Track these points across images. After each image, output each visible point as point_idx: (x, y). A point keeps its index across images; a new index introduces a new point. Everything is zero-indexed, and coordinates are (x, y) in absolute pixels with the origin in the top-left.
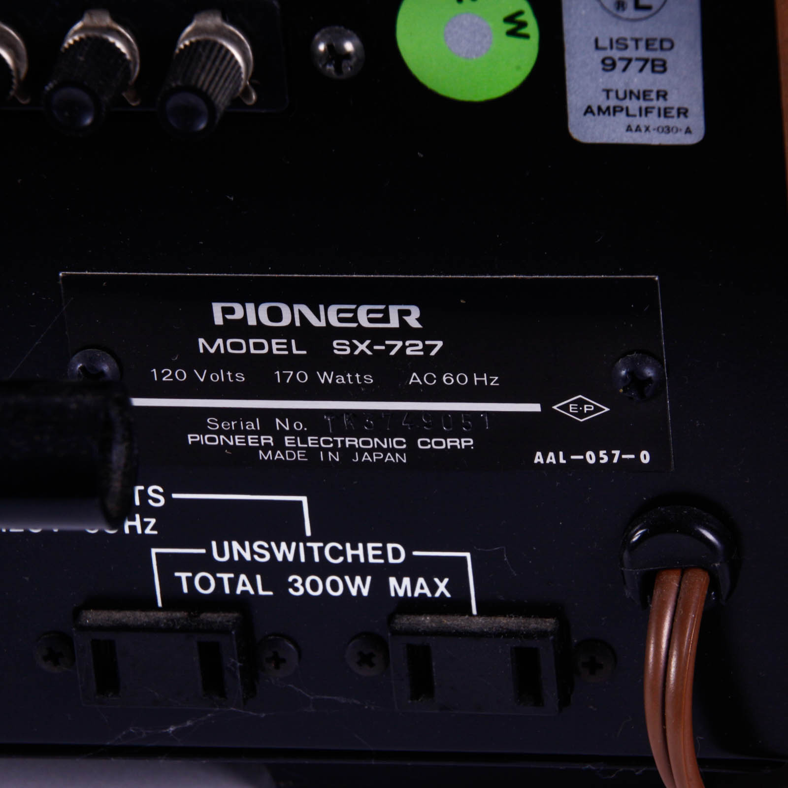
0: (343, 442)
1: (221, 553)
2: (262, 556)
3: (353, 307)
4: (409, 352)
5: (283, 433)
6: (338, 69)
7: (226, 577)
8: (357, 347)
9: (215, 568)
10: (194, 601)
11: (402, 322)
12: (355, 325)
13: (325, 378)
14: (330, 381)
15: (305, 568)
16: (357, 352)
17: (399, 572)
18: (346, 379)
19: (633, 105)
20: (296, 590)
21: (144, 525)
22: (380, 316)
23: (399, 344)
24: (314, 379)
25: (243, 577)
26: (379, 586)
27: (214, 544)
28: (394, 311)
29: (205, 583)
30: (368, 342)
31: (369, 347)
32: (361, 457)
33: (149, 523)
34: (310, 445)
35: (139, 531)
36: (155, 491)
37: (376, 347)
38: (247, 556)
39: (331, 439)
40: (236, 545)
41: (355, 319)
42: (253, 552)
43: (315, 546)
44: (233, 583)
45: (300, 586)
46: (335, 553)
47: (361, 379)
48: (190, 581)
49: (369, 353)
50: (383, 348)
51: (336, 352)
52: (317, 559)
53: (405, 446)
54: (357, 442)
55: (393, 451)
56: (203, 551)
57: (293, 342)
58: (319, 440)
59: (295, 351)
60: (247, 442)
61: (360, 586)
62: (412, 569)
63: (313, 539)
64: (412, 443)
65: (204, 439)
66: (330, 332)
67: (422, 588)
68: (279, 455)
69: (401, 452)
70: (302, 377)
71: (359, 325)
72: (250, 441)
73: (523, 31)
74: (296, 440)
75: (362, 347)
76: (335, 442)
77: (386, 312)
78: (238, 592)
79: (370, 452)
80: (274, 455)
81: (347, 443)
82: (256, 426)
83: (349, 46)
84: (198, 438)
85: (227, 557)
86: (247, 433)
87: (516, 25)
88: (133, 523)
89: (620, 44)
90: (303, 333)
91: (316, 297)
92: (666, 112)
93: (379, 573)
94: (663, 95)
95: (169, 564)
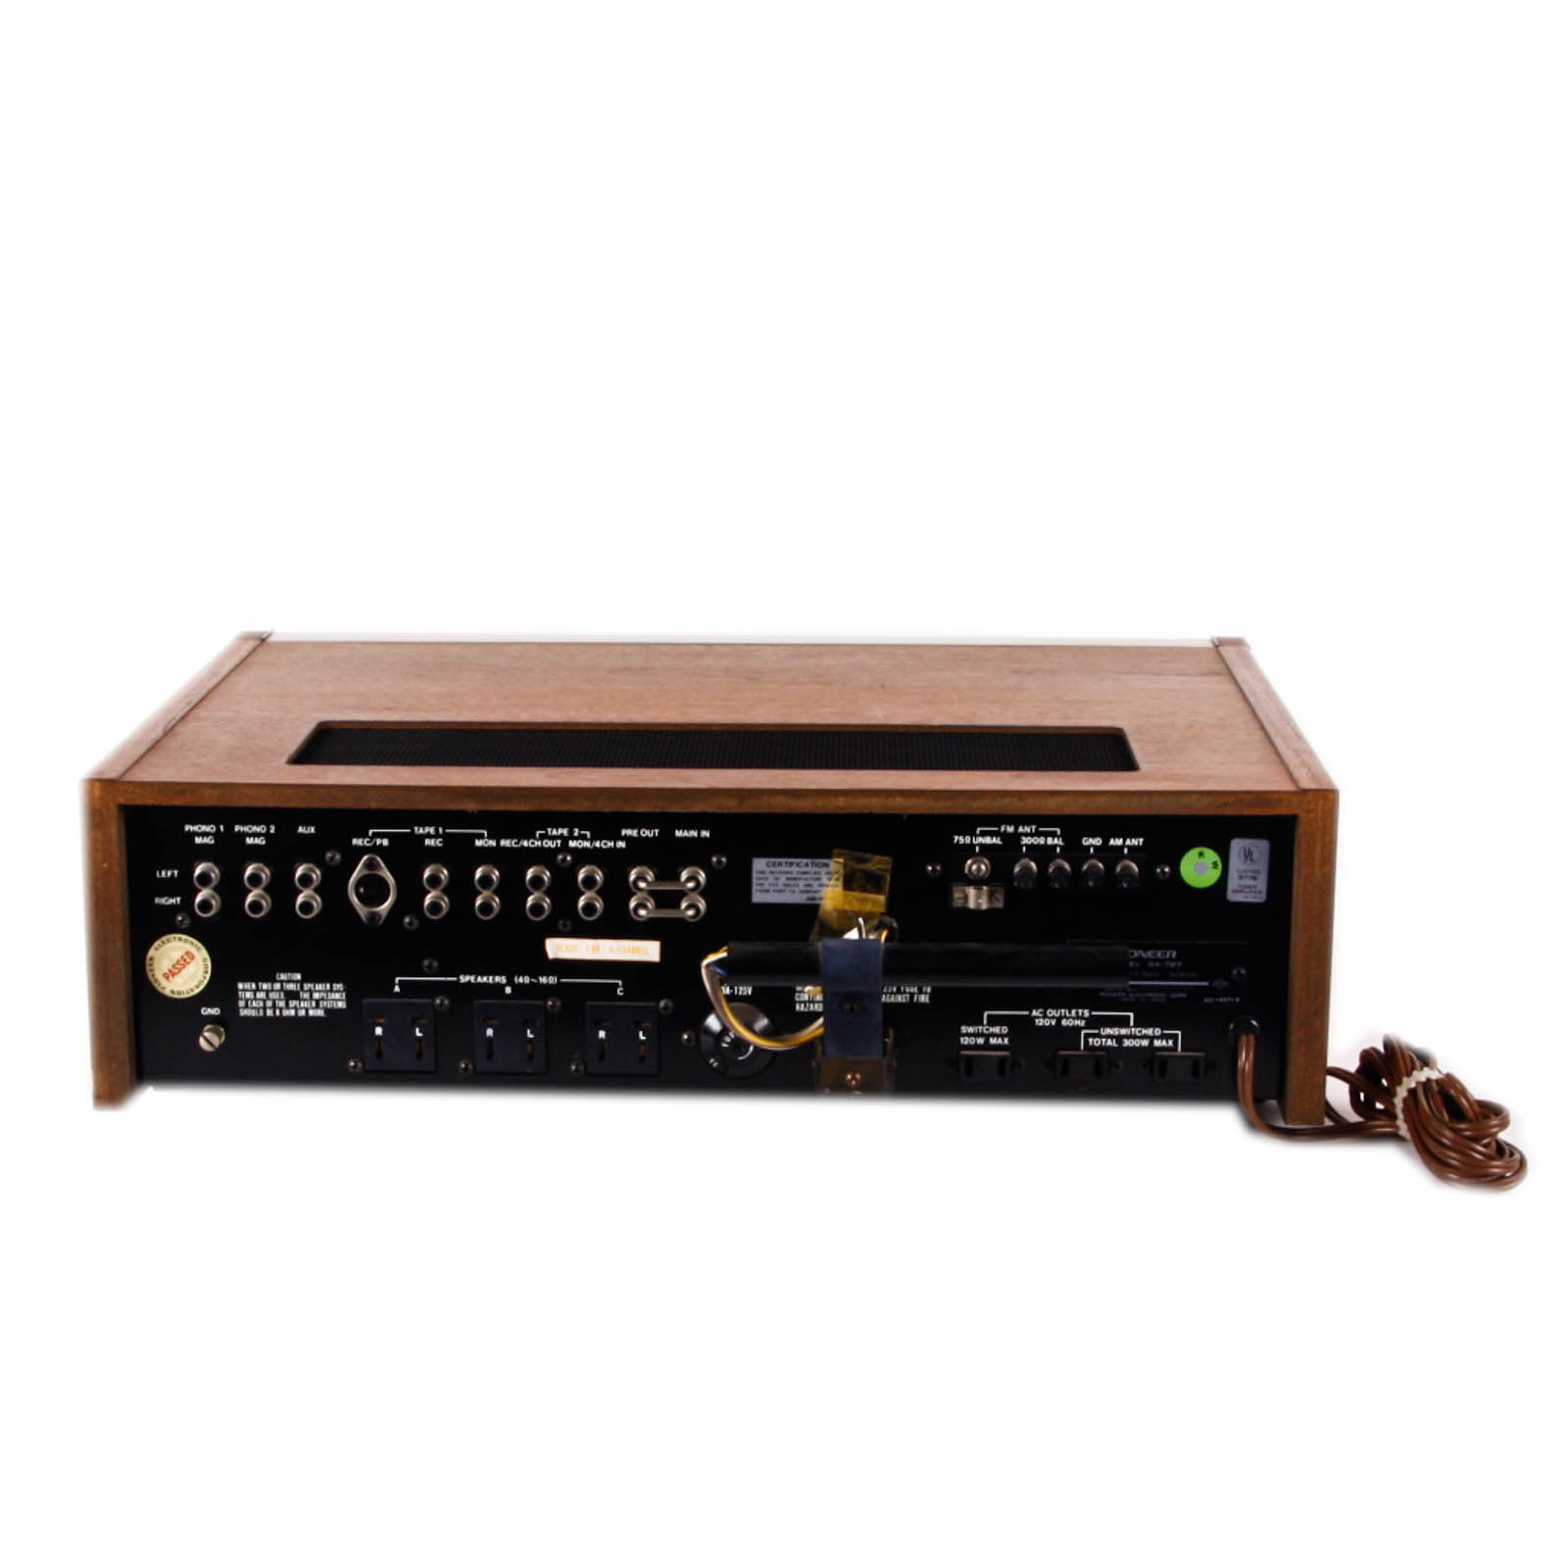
1: (1104, 1032)
2: (1116, 1033)
3: (1156, 951)
4: (1172, 966)
6: (1164, 876)
7: (1104, 1040)
8: (1155, 964)
9: (1101, 1037)
10: (1094, 1048)
11: (1171, 956)
12: (1156, 957)
13: (1145, 974)
15: (1128, 1037)
17: (1158, 1038)
19: (1248, 890)
20: (1125, 1044)
21: (1081, 1023)
22: (1164, 954)
23: (1169, 963)
24: (1142, 974)
25: (1109, 1040)
26: (1151, 1043)
27: (1102, 1029)
29: (1097, 1042)
30: (1159, 962)
31: (1160, 964)
32: (1152, 1000)
34: (1138, 996)
35: (1079, 1025)
36: (1086, 1012)
38: (1112, 1033)
40: (1109, 1029)
41: (1156, 955)
42: (1114, 1032)
43: (1133, 1029)
44: (1106, 1042)
45: (1127, 1043)
46: (1139, 1032)
47: (1155, 974)
48: (1093, 1041)
49: (1159, 966)
50: (1163, 964)
51: (1149, 965)
52: (1133, 1034)
53: (1165, 996)
54: (1151, 995)
55: (1162, 998)
56: (1098, 1031)
57: (1137, 962)
58: (1141, 994)
59: (1137, 965)
60: (1118, 995)
61: (1145, 1043)
62: (1163, 1037)
63: (1133, 1027)
64: (1168, 995)
65: (1104, 994)
66: (1148, 959)
67: (1164, 1043)
68: (1127, 999)
69: (1164, 998)
70: (1138, 974)
71: (1158, 958)
73: (1217, 867)
74: (1134, 994)
75: (1157, 964)
76: (1146, 995)
77: (1166, 953)
78: (1107, 1045)
79: (1155, 998)
80: (1125, 999)
81: (1149, 995)
83: (1166, 870)
85: (1105, 1034)
87: (1215, 865)
88: (1078, 1022)
89: (1245, 871)
90: (1140, 959)
91: (1145, 948)
92: (1255, 892)
93: (1152, 1038)
94: (1255, 887)
95: (1087, 1036)
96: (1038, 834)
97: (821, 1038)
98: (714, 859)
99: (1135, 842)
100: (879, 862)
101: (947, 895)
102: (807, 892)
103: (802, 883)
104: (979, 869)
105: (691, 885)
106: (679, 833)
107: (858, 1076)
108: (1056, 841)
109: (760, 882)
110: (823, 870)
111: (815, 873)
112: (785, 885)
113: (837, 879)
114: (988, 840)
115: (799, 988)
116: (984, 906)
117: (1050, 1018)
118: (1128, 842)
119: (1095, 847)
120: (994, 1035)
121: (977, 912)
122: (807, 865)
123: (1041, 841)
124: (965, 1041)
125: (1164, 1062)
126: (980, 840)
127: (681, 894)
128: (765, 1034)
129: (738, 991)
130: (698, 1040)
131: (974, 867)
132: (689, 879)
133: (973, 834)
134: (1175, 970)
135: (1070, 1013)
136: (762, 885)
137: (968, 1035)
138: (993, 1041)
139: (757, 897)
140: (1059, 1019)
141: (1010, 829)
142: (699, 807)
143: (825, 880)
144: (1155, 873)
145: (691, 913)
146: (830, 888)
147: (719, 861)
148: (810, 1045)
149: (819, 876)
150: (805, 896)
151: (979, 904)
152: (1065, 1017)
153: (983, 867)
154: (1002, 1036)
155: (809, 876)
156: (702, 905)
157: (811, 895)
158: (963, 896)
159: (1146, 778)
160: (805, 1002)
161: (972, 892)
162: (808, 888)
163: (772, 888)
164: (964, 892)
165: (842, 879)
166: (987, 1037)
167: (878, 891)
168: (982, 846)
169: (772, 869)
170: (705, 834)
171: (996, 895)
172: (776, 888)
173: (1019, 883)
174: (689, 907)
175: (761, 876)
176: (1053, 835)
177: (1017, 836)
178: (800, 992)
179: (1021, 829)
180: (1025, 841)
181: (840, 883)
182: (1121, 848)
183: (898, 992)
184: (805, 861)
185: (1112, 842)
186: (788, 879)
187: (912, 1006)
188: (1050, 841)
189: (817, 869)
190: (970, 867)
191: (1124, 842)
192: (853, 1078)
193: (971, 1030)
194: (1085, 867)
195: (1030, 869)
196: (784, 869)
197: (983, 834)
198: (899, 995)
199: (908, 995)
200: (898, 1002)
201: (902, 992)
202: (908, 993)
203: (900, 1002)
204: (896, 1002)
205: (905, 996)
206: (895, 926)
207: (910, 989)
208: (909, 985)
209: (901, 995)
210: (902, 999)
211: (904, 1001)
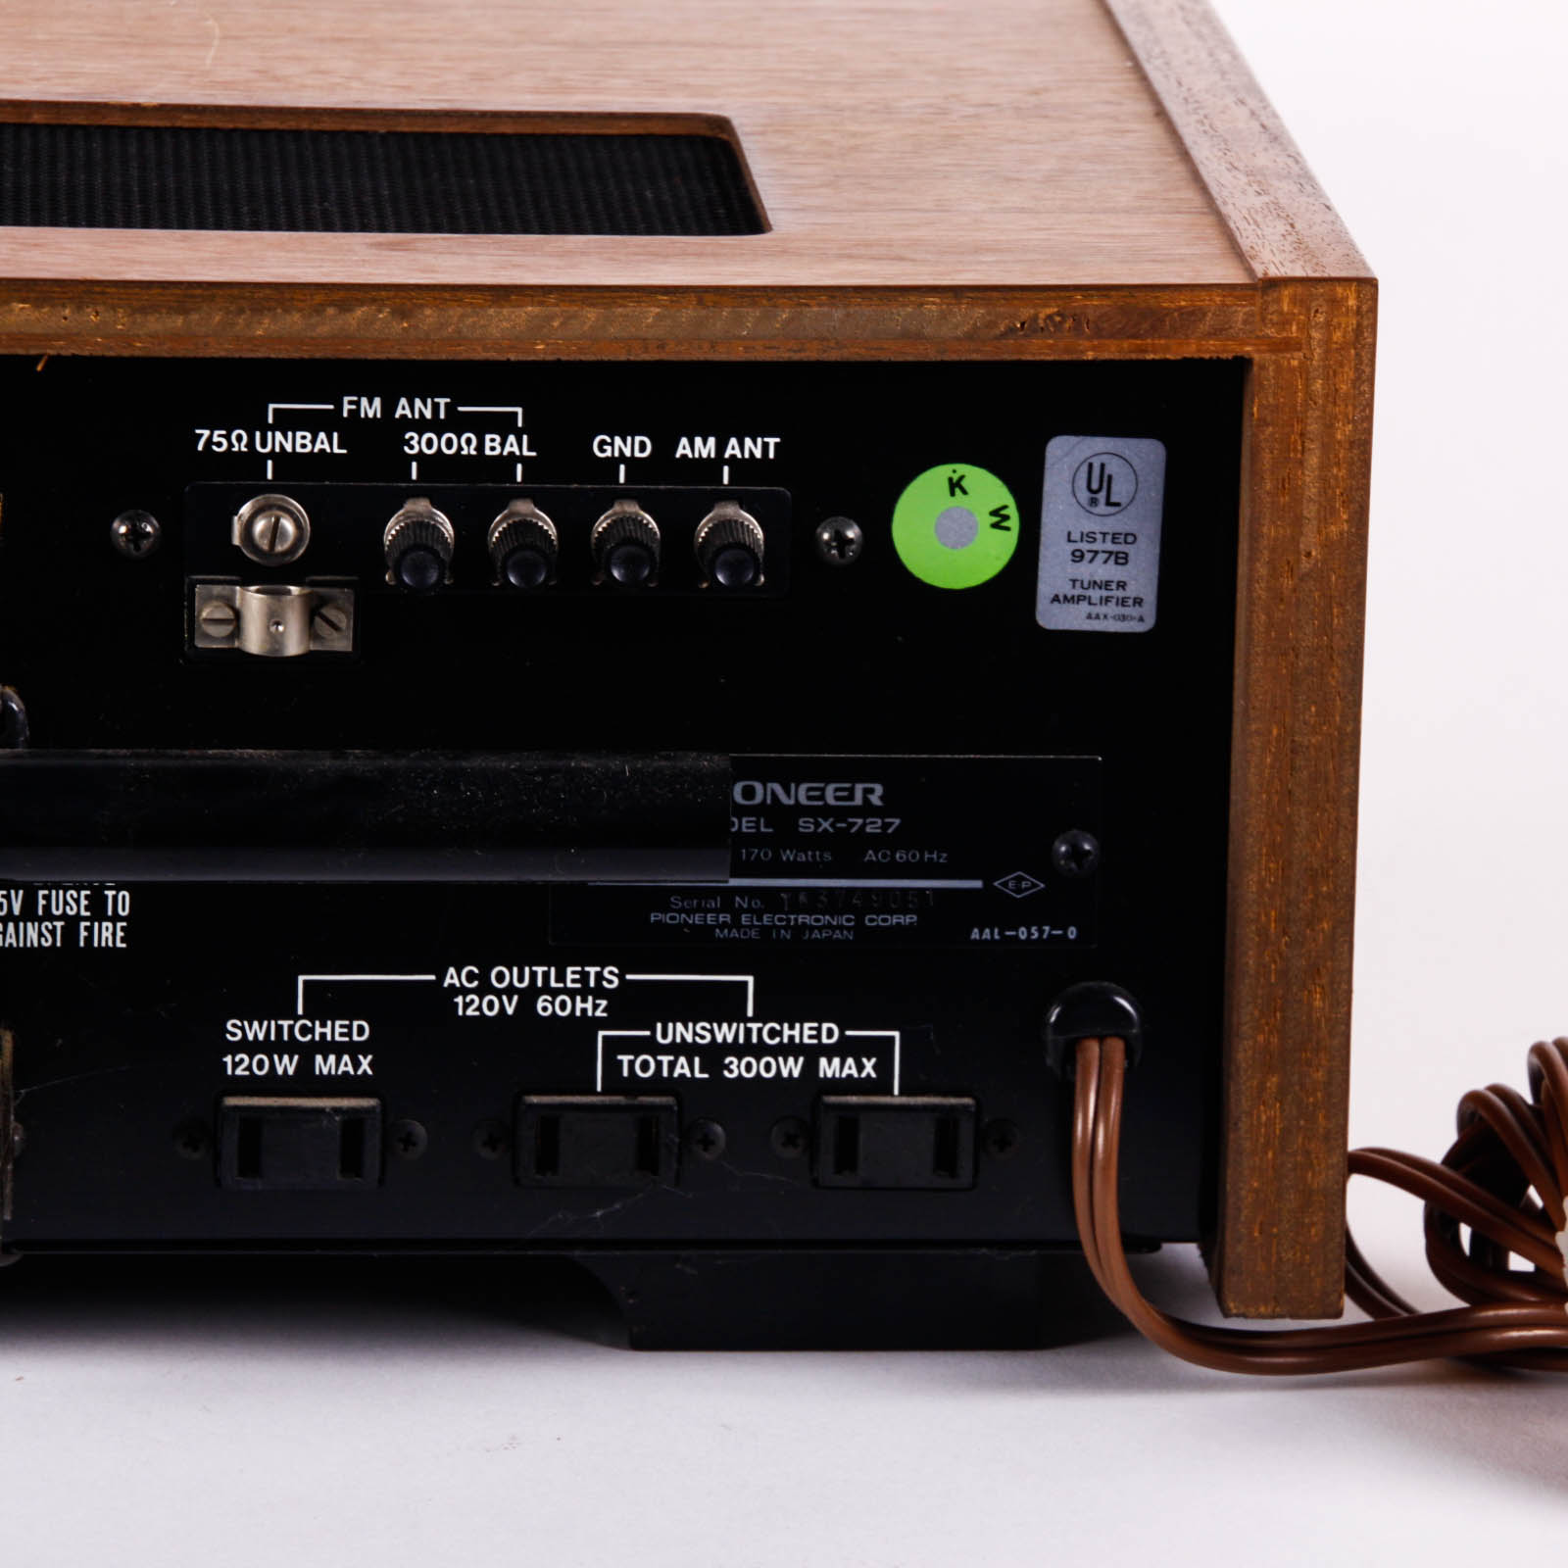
0: (796, 920)
1: (665, 1035)
2: (703, 1037)
3: (822, 785)
4: (868, 829)
5: (742, 910)
6: (842, 554)
7: (665, 1059)
8: (820, 825)
9: (655, 1049)
10: (634, 1085)
11: (866, 800)
12: (820, 803)
13: (788, 855)
14: (791, 858)
15: (738, 1050)
16: (820, 830)
17: (829, 1052)
18: (806, 856)
19: (1096, 594)
20: (731, 1071)
21: (596, 1007)
22: (845, 794)
23: (860, 821)
24: (777, 856)
25: (682, 1060)
26: (811, 1067)
27: (659, 1026)
28: (859, 788)
29: (645, 1066)
30: (831, 820)
31: (832, 825)
32: (811, 934)
33: (599, 1005)
34: (765, 923)
35: (590, 1013)
36: (611, 973)
37: (839, 825)
38: (689, 1038)
39: (784, 917)
40: (680, 1026)
41: (822, 797)
42: (695, 1034)
43: (754, 1026)
44: (672, 1065)
45: (736, 1068)
46: (773, 1033)
47: (821, 856)
48: (631, 1064)
49: (831, 830)
50: (844, 825)
51: (801, 830)
52: (755, 1040)
53: (852, 924)
54: (809, 920)
55: (841, 928)
56: (648, 1033)
57: (762, 820)
58: (773, 918)
59: (763, 829)
60: (705, 921)
61: (792, 1067)
62: (844, 1049)
63: (753, 1020)
64: (860, 920)
65: (666, 918)
66: (799, 810)
67: (850, 1068)
68: (735, 933)
69: (849, 929)
70: (766, 855)
71: (826, 804)
72: (709, 919)
73: (1005, 524)
74: (752, 918)
75: (826, 825)
76: (789, 920)
77: (852, 791)
78: (676, 1075)
79: (820, 929)
80: (729, 933)
81: (800, 920)
82: (716, 904)
83: (851, 534)
84: (661, 916)
85: (669, 1039)
86: (707, 911)
87: (999, 518)
88: (585, 1006)
89: (1090, 537)
90: (772, 811)
91: (789, 776)
92: (1123, 602)
93: (812, 1054)
94: (1122, 585)
95: (614, 1046)
96: (456, 423)
99: (753, 448)
101: (181, 610)
104: (275, 530)
108: (512, 446)
114: (301, 442)
116: (293, 647)
117: (498, 993)
118: (733, 449)
119: (631, 462)
120: (326, 1047)
121: (272, 664)
123: (466, 444)
124: (238, 1065)
125: (849, 1119)
126: (278, 440)
131: (260, 526)
133: (255, 423)
134: (878, 841)
135: (561, 978)
137: (250, 1047)
138: (325, 1065)
140: (529, 996)
141: (372, 408)
144: (818, 538)
151: (275, 640)
152: (547, 989)
153: (288, 525)
154: (354, 1050)
158: (228, 614)
159: (784, 252)
161: (253, 601)
164: (229, 602)
166: (307, 1053)
168: (281, 458)
171: (330, 612)
173: (398, 576)
176: (504, 426)
177: (392, 429)
179: (402, 409)
180: (418, 444)
182: (712, 466)
183: (29, 913)
185: (683, 448)
187: (72, 955)
188: (492, 445)
190: (248, 526)
191: (721, 447)
193: (256, 1031)
194: (601, 525)
195: (435, 530)
197: (288, 423)
198: (29, 925)
199: (59, 924)
200: (29, 945)
201: (40, 912)
202: (58, 918)
203: (36, 944)
204: (21, 945)
205: (50, 927)
206: (14, 706)
207: (66, 903)
208: (61, 892)
209: (36, 924)
210: (41, 935)
211: (47, 941)
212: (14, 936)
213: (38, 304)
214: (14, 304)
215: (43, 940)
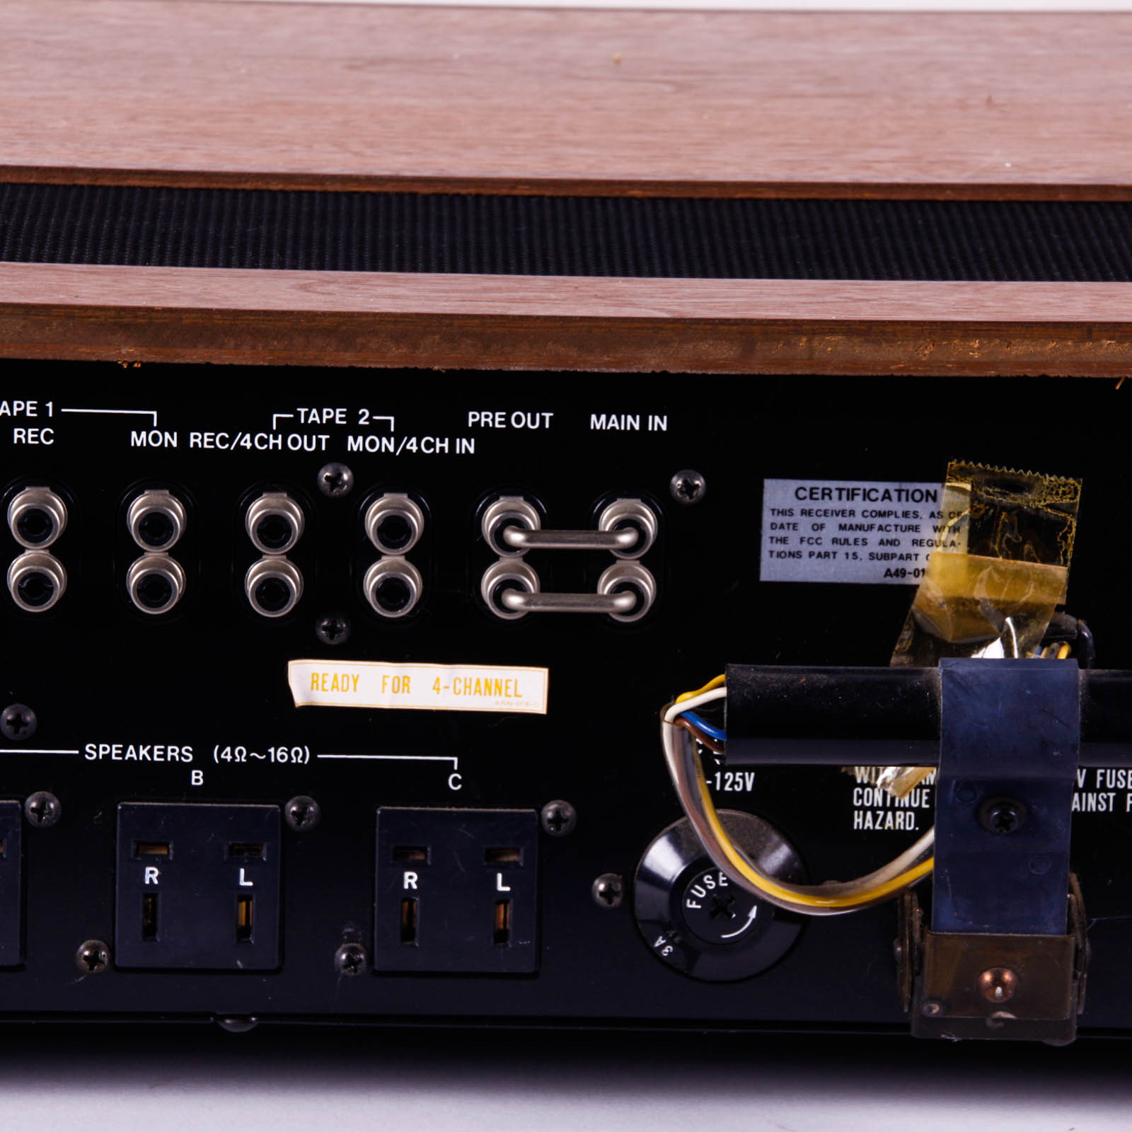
97: (923, 888)
98: (677, 482)
100: (1052, 490)
102: (885, 557)
103: (874, 537)
105: (626, 539)
106: (598, 422)
107: (1007, 977)
109: (780, 533)
110: (924, 508)
111: (905, 514)
112: (835, 541)
113: (955, 529)
115: (861, 774)
122: (887, 495)
127: (604, 559)
128: (783, 876)
129: (724, 782)
130: (629, 893)
132: (621, 526)
136: (784, 540)
139: (772, 569)
142: (651, 362)
143: (927, 533)
145: (624, 602)
146: (940, 549)
147: (689, 488)
148: (890, 906)
149: (914, 522)
150: (883, 565)
155: (891, 520)
156: (648, 586)
157: (894, 564)
160: (873, 809)
162: (889, 549)
163: (805, 549)
165: (965, 527)
167: (1050, 558)
169: (808, 504)
170: (658, 423)
172: (816, 548)
174: (619, 589)
175: (780, 519)
178: (863, 786)
181: (962, 538)
183: (1090, 787)
184: (881, 486)
186: (842, 527)
187: (1120, 818)
189: (911, 506)
192: (997, 981)
196: (834, 504)
198: (1090, 795)
199: (1112, 795)
200: (1089, 810)
201: (1098, 786)
202: (1111, 790)
203: (1094, 809)
204: (1084, 809)
205: (1105, 797)
206: (1086, 634)
207: (1117, 779)
208: (1114, 772)
209: (1095, 795)
210: (1098, 802)
211: (1102, 807)
212: (1078, 803)
213: (1120, 341)
214: (1105, 341)
215: (1099, 806)
